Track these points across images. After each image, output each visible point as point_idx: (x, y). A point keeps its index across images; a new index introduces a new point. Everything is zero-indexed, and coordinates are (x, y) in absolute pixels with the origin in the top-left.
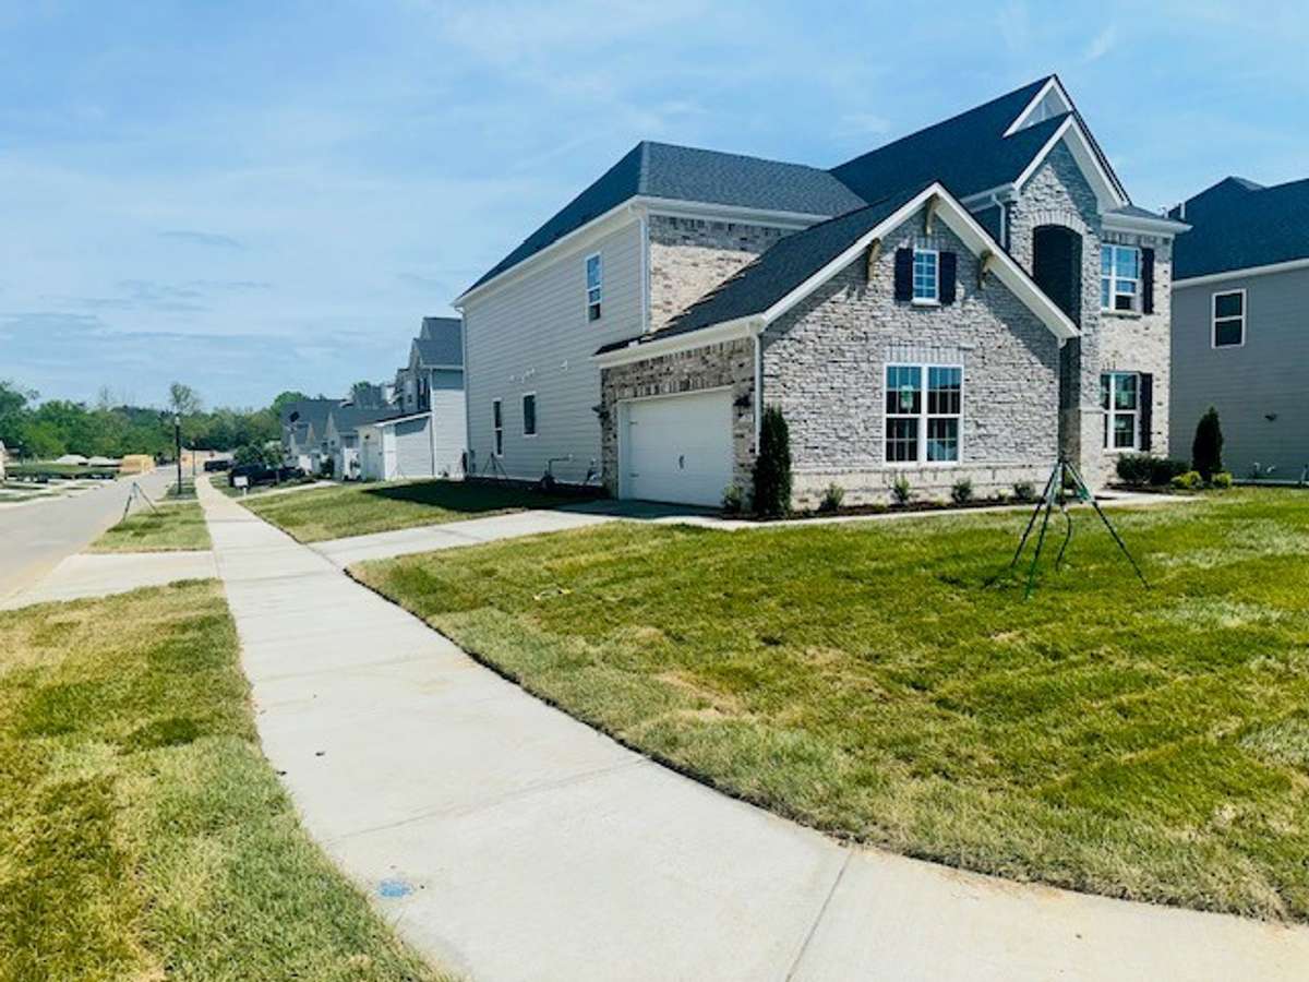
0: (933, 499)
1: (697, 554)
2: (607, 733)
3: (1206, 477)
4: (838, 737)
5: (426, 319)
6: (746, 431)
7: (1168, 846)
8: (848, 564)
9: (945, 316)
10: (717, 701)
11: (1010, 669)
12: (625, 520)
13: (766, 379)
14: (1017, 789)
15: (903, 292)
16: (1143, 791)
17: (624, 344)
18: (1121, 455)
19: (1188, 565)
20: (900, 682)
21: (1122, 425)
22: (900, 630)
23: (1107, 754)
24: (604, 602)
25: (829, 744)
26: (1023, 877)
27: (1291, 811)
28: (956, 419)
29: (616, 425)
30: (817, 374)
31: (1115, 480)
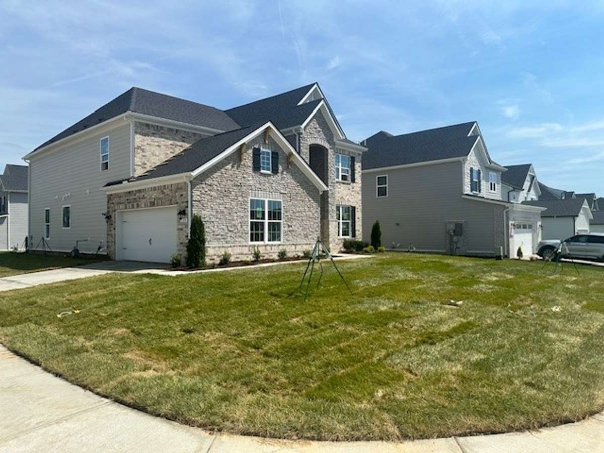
0: (271, 258)
1: (154, 289)
2: (90, 390)
3: (376, 248)
4: (215, 378)
5: (7, 165)
6: (184, 226)
7: (356, 412)
8: (229, 291)
9: (274, 179)
10: (156, 366)
11: (296, 334)
12: (117, 272)
13: (194, 202)
14: (296, 393)
15: (257, 167)
16: (347, 387)
17: (120, 182)
18: (345, 239)
19: (368, 285)
20: (248, 346)
21: (345, 227)
22: (250, 320)
23: (334, 371)
24: (99, 316)
25: (210, 382)
26: (295, 437)
27: (403, 390)
28: (279, 223)
29: (115, 222)
30: (218, 201)
31: (343, 249)
